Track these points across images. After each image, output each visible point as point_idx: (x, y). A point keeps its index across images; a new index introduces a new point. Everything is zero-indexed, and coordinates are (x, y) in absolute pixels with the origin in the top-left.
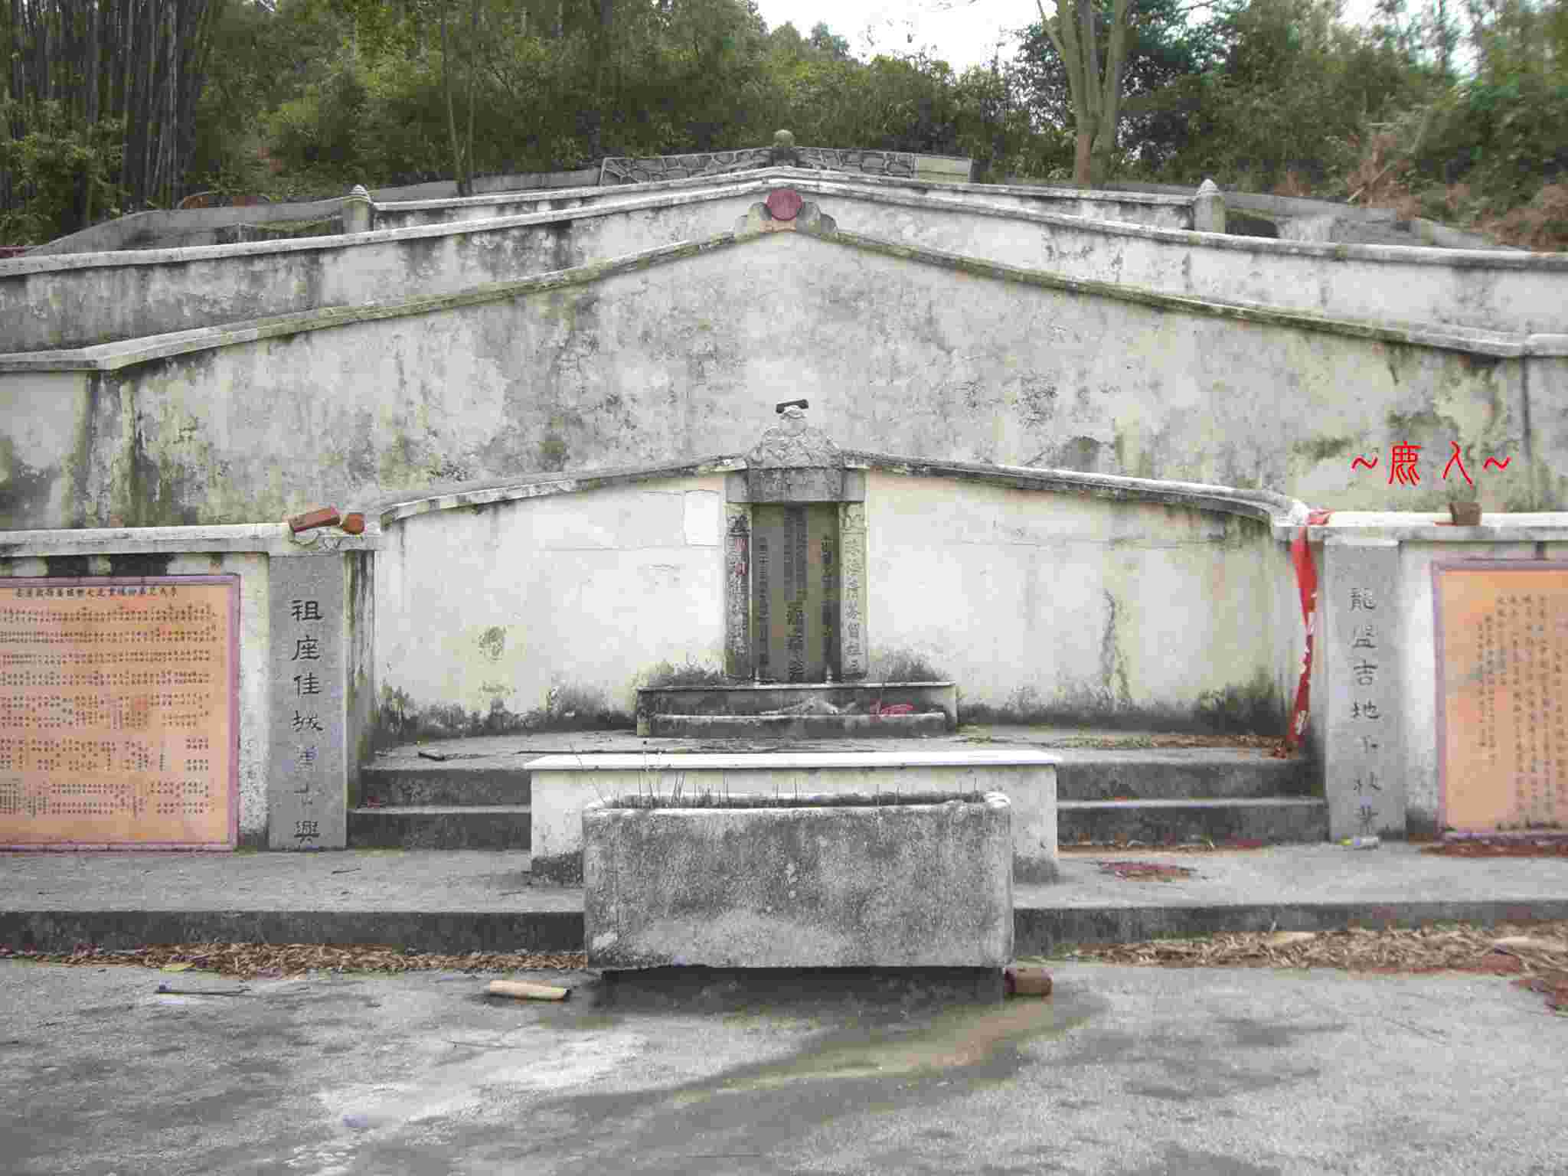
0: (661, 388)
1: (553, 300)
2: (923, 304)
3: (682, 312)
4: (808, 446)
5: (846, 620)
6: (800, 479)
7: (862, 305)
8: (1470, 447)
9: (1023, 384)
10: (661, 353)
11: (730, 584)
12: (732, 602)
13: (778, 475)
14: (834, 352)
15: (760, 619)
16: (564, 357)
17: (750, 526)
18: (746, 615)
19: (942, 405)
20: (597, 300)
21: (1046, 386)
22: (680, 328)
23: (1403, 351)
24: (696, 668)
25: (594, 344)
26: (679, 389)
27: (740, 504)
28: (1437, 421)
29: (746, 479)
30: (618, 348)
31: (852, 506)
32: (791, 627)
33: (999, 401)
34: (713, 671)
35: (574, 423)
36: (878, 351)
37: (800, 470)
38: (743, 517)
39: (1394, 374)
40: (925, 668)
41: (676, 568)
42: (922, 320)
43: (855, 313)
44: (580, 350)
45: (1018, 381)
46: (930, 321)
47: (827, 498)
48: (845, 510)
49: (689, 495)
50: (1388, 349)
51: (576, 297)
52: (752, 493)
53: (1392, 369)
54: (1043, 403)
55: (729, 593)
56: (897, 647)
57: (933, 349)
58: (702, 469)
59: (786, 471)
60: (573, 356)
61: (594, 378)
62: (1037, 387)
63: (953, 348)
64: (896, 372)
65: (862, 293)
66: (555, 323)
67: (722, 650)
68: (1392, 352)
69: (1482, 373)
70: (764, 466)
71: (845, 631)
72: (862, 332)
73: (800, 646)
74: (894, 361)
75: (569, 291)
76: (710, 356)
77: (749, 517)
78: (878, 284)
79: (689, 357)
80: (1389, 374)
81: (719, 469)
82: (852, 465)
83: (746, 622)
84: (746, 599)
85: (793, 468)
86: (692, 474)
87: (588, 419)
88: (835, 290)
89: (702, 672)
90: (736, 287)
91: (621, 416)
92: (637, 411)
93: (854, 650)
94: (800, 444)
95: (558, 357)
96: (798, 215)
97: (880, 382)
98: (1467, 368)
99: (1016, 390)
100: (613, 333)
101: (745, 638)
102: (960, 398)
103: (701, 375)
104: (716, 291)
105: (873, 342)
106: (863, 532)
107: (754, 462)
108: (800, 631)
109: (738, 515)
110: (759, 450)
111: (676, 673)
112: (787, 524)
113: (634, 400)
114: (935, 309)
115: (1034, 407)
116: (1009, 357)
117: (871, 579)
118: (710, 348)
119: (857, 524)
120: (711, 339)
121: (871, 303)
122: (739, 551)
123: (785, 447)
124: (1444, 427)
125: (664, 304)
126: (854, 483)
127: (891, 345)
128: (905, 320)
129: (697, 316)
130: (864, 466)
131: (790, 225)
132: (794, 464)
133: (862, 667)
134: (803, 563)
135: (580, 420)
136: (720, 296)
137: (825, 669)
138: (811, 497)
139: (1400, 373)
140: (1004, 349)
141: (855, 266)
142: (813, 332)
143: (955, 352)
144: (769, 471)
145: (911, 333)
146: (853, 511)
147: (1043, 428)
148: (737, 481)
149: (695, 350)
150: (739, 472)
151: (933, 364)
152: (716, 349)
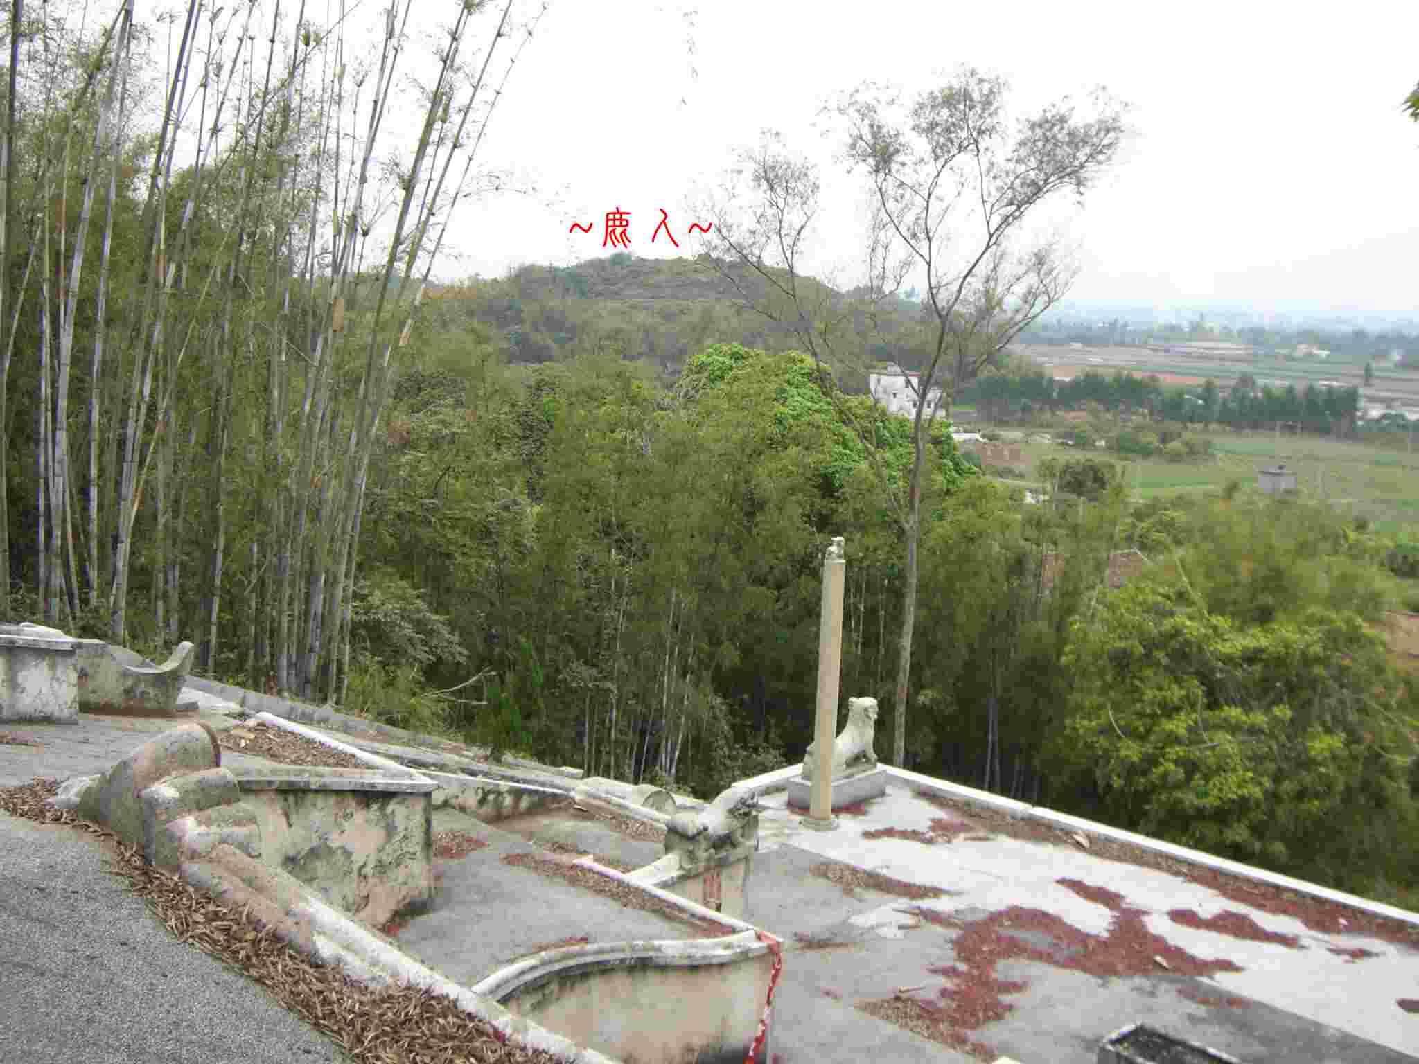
8: (363, 866)
23: (296, 796)
28: (331, 852)
39: (288, 819)
50: (281, 798)
53: (287, 815)
68: (286, 800)
69: (375, 806)
80: (284, 820)
98: (358, 803)
124: (339, 856)
139: (294, 817)
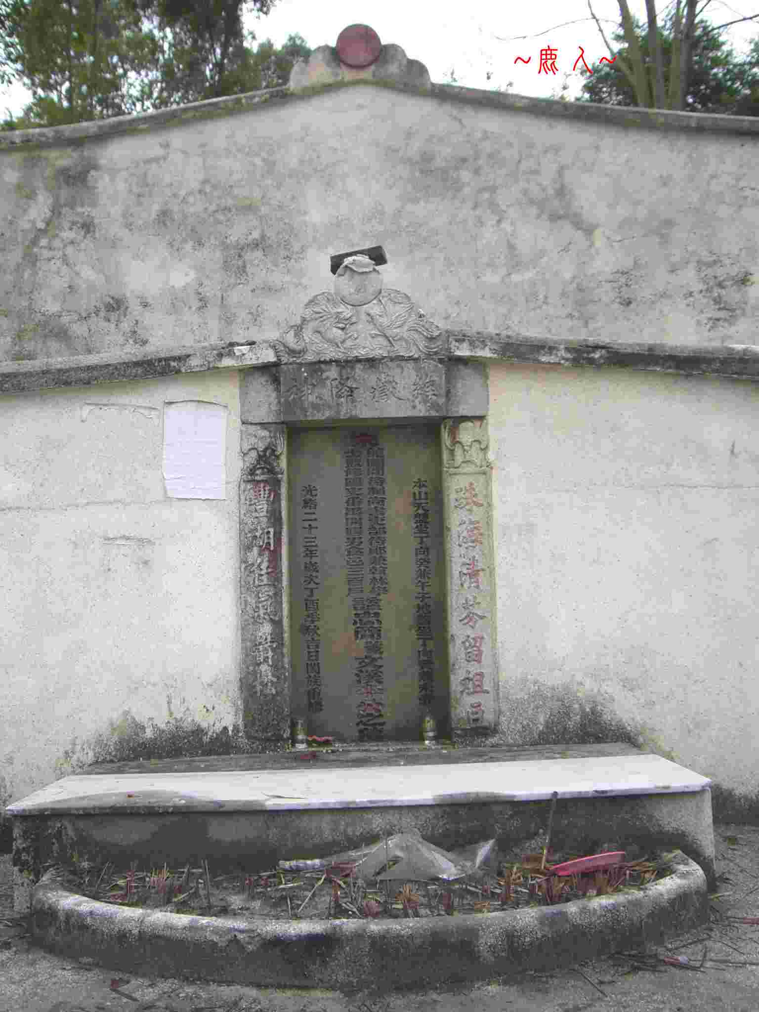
0: (185, 288)
1: (31, 163)
2: (549, 168)
3: (215, 187)
4: (385, 321)
5: (457, 628)
6: (372, 378)
7: (465, 175)
9: (699, 270)
10: (185, 241)
11: (247, 567)
12: (252, 600)
13: (333, 373)
14: (425, 240)
15: (305, 630)
16: (44, 242)
17: (283, 463)
18: (277, 624)
19: (580, 304)
20: (96, 167)
21: (734, 271)
22: (213, 208)
24: (187, 726)
25: (88, 227)
26: (211, 290)
27: (263, 425)
29: (276, 380)
30: (124, 233)
31: (463, 425)
32: (361, 643)
33: (664, 295)
34: (218, 728)
35: (57, 336)
36: (489, 234)
37: (371, 362)
38: (271, 449)
40: (607, 717)
41: (142, 542)
42: (551, 192)
43: (457, 187)
44: (67, 235)
45: (692, 266)
46: (561, 192)
47: (421, 411)
48: (453, 433)
49: (172, 411)
51: (63, 162)
52: (287, 406)
54: (732, 295)
55: (245, 586)
56: (554, 679)
57: (567, 228)
58: (194, 362)
59: (346, 364)
60: (57, 243)
61: (88, 273)
62: (720, 272)
63: (596, 226)
64: (515, 263)
65: (464, 160)
66: (31, 196)
67: (234, 690)
70: (310, 357)
71: (457, 651)
72: (466, 212)
73: (376, 676)
74: (511, 247)
75: (53, 154)
76: (256, 245)
77: (282, 448)
78: (487, 147)
79: (225, 247)
81: (227, 362)
82: (464, 351)
83: (277, 637)
84: (277, 594)
85: (358, 360)
86: (178, 372)
87: (79, 329)
88: (427, 158)
89: (199, 732)
90: (292, 156)
91: (126, 326)
92: (148, 319)
93: (475, 684)
94: (371, 319)
95: (34, 242)
96: (375, 60)
97: (492, 278)
99: (690, 277)
100: (116, 211)
101: (276, 667)
102: (606, 294)
103: (243, 270)
104: (264, 160)
105: (480, 222)
106: (486, 471)
107: (292, 352)
108: (377, 648)
109: (261, 446)
110: (298, 329)
111: (149, 733)
112: (351, 459)
113: (145, 305)
114: (567, 174)
115: (717, 301)
116: (678, 234)
117: (501, 555)
118: (256, 235)
119: (474, 454)
120: (255, 223)
121: (477, 172)
122: (263, 507)
123: (345, 324)
125: (193, 177)
126: (467, 382)
127: (506, 226)
128: (525, 192)
129: (236, 191)
130: (486, 353)
131: (366, 74)
132: (362, 353)
133: (489, 717)
134: (378, 531)
135: (65, 332)
136: (270, 165)
137: (421, 720)
138: (393, 409)
140: (669, 223)
141: (456, 126)
142: (399, 213)
143: (598, 233)
144: (317, 366)
145: (534, 211)
146: (467, 433)
147: (733, 329)
148: (260, 382)
149: (233, 239)
150: (264, 368)
151: (566, 250)
152: (263, 237)
